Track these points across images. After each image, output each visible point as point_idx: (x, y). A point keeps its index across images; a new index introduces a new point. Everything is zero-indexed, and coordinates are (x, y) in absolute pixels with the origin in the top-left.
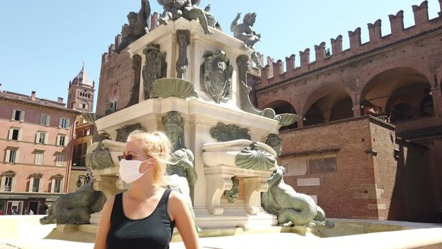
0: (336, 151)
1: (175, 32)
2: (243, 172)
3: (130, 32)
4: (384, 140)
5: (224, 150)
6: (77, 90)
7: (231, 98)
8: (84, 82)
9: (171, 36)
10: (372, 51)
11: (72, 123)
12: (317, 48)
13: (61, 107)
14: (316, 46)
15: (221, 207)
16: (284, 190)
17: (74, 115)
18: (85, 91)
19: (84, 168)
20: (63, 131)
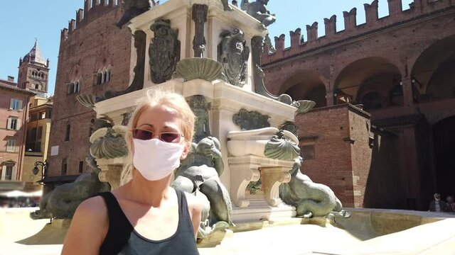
0: (315, 138)
1: (191, 6)
2: (269, 162)
3: (133, 5)
4: (360, 128)
5: (253, 139)
6: (29, 69)
7: (247, 83)
8: (36, 60)
9: (185, 11)
10: (346, 40)
11: (25, 104)
12: (292, 34)
13: (12, 87)
14: (291, 32)
15: (246, 199)
16: (302, 181)
17: (27, 96)
18: (39, 70)
19: (40, 154)
20: (14, 113)
